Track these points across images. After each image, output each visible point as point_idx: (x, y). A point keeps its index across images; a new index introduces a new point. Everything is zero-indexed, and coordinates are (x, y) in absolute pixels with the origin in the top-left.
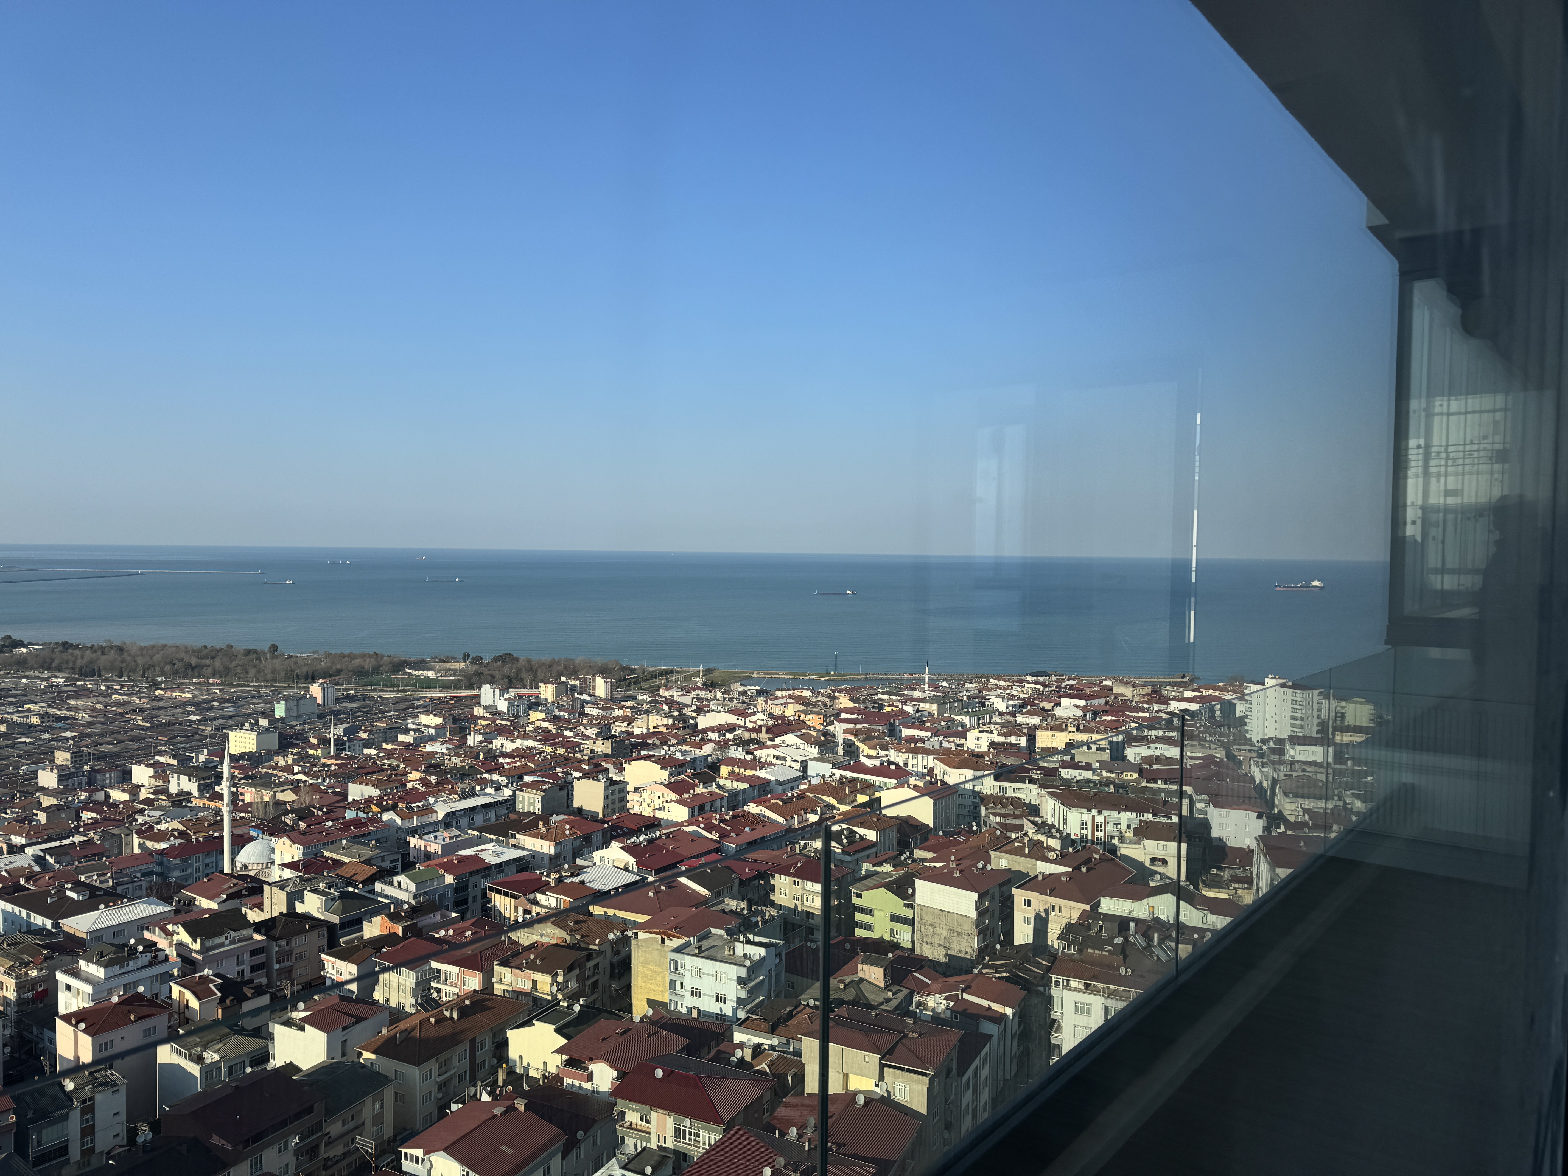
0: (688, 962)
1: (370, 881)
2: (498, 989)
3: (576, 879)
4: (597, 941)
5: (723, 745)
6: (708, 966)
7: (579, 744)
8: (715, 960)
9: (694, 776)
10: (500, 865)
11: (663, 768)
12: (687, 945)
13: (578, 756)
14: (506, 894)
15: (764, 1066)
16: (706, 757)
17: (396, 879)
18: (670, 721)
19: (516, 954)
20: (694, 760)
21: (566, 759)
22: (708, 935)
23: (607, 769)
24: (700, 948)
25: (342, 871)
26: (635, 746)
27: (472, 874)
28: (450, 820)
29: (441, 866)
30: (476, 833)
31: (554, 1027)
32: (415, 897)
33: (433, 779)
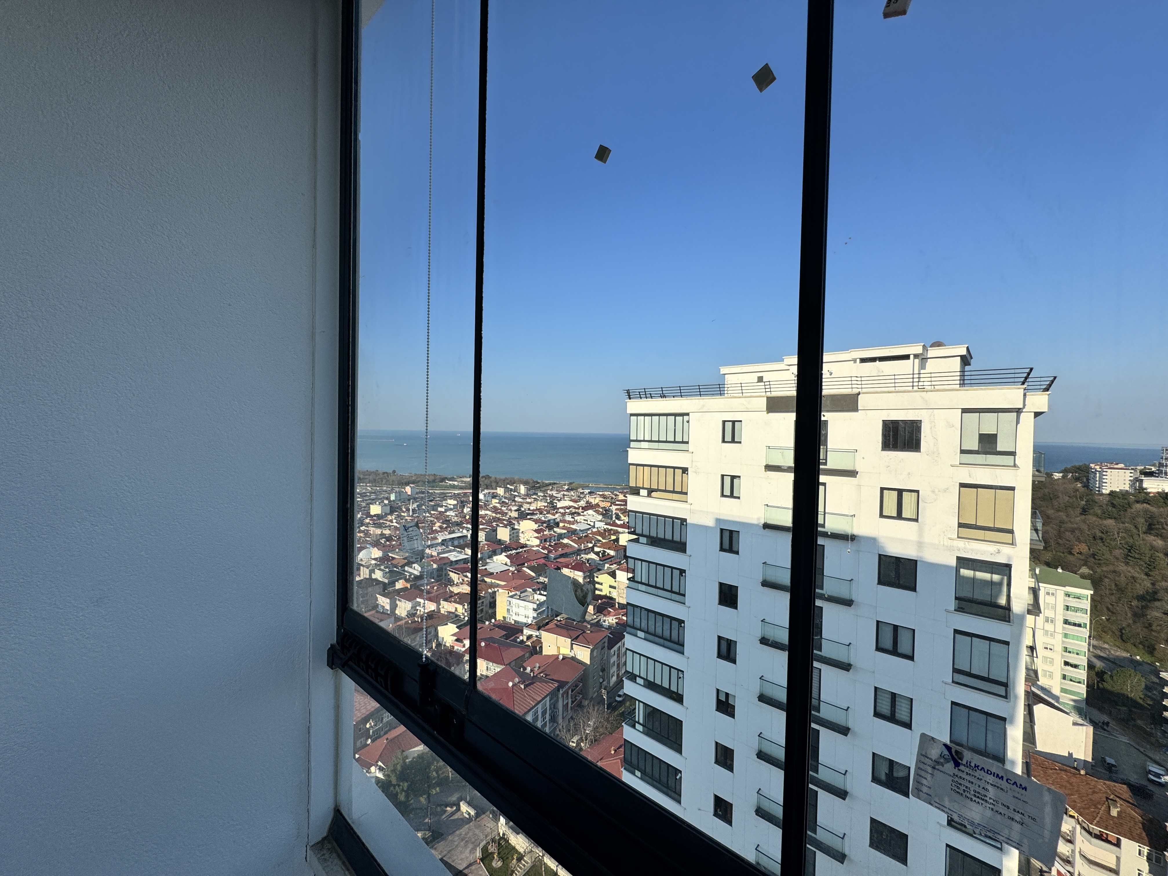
0: (514, 601)
1: (403, 566)
2: (442, 611)
3: (484, 568)
4: (483, 592)
5: (563, 514)
6: (522, 603)
7: (506, 513)
8: (525, 600)
9: (546, 527)
10: (457, 561)
11: (536, 523)
12: (516, 594)
13: (504, 518)
14: (455, 573)
15: (529, 643)
16: (554, 519)
17: (413, 565)
18: (546, 504)
19: (451, 597)
20: (549, 521)
21: (498, 519)
22: (525, 591)
23: (514, 524)
24: (520, 596)
25: (394, 562)
26: (528, 514)
27: (445, 564)
28: (444, 542)
29: (433, 561)
30: (453, 548)
31: (456, 626)
32: (420, 572)
33: (445, 526)
